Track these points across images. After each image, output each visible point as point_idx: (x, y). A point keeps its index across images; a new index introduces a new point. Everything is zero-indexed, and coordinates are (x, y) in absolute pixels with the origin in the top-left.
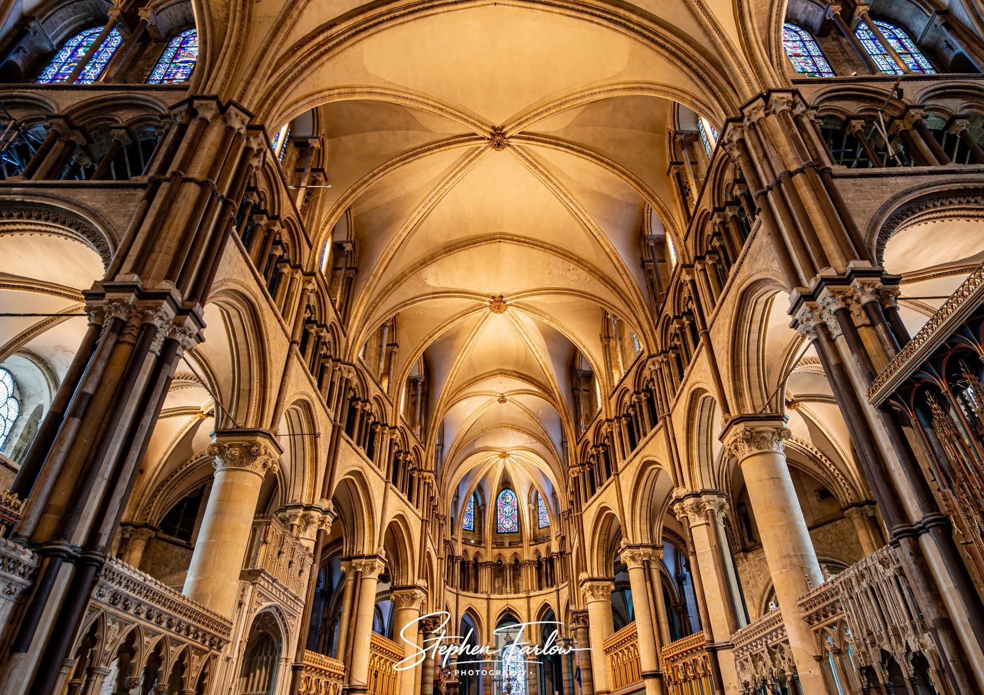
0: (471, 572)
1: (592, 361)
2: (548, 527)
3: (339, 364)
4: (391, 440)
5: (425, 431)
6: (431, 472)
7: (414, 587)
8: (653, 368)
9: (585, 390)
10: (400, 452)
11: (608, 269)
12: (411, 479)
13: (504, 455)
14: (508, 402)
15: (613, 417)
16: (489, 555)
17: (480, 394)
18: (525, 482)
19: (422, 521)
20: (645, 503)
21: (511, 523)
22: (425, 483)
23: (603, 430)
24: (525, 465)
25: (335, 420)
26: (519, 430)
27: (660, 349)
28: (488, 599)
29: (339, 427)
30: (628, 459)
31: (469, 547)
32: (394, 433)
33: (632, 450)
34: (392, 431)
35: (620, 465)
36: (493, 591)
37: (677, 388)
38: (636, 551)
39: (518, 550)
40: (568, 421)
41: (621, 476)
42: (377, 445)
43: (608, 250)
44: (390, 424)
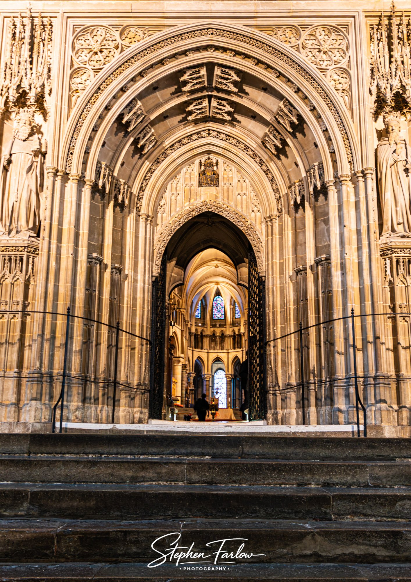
0: (199, 339)
2: (240, 318)
7: (179, 357)
13: (217, 284)
16: (208, 331)
17: (208, 266)
18: (228, 295)
21: (220, 314)
26: (225, 277)
28: (208, 353)
31: (198, 328)
36: (210, 349)
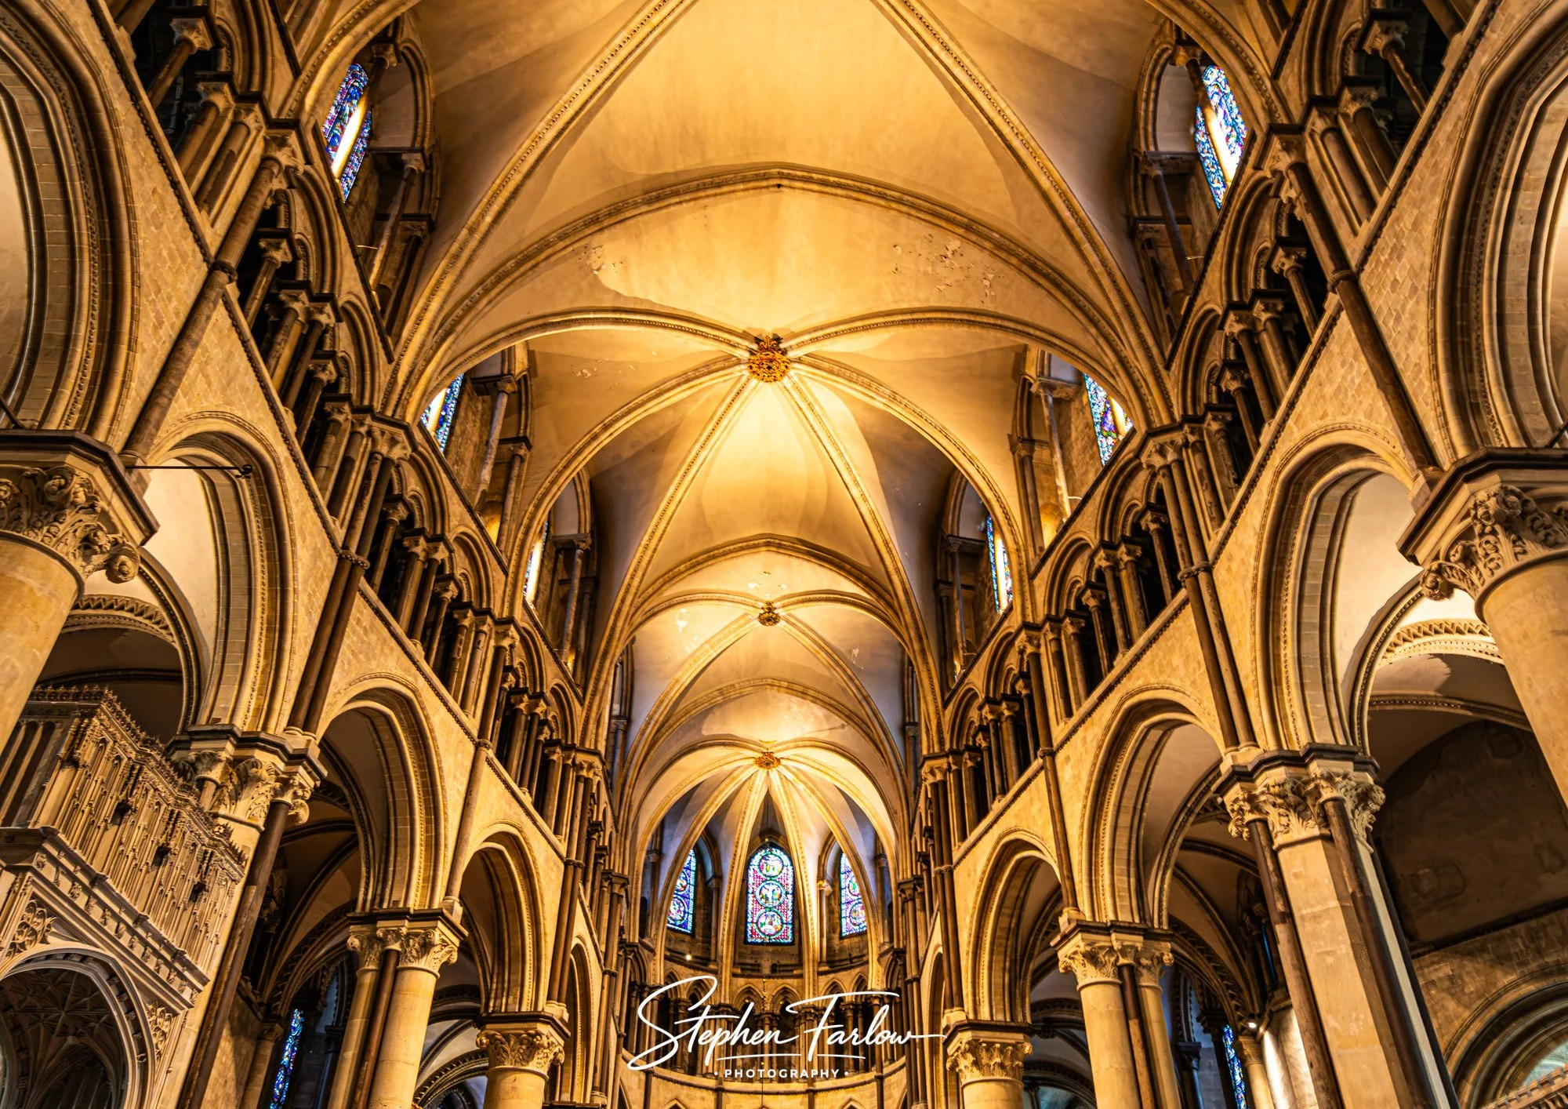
1: (989, 494)
2: (863, 934)
3: (368, 420)
4: (498, 650)
5: (586, 660)
6: (595, 753)
7: (536, 1018)
8: (1158, 461)
9: (963, 586)
10: (517, 691)
11: (1045, 240)
12: (547, 765)
13: (768, 761)
14: (782, 624)
15: (1040, 618)
16: (724, 989)
17: (719, 597)
18: (813, 828)
19: (567, 864)
20: (1125, 820)
21: (777, 922)
22: (578, 778)
23: (1012, 661)
24: (814, 788)
25: (345, 546)
26: (803, 694)
27: (1177, 413)
29: (355, 565)
30: (1078, 715)
31: (679, 969)
32: (505, 635)
33: (1090, 689)
34: (501, 629)
35: (1058, 731)
37: (1229, 503)
38: (1102, 940)
39: (790, 983)
40: (923, 652)
41: (1060, 757)
42: (462, 655)
43: (1045, 183)
44: (496, 612)
